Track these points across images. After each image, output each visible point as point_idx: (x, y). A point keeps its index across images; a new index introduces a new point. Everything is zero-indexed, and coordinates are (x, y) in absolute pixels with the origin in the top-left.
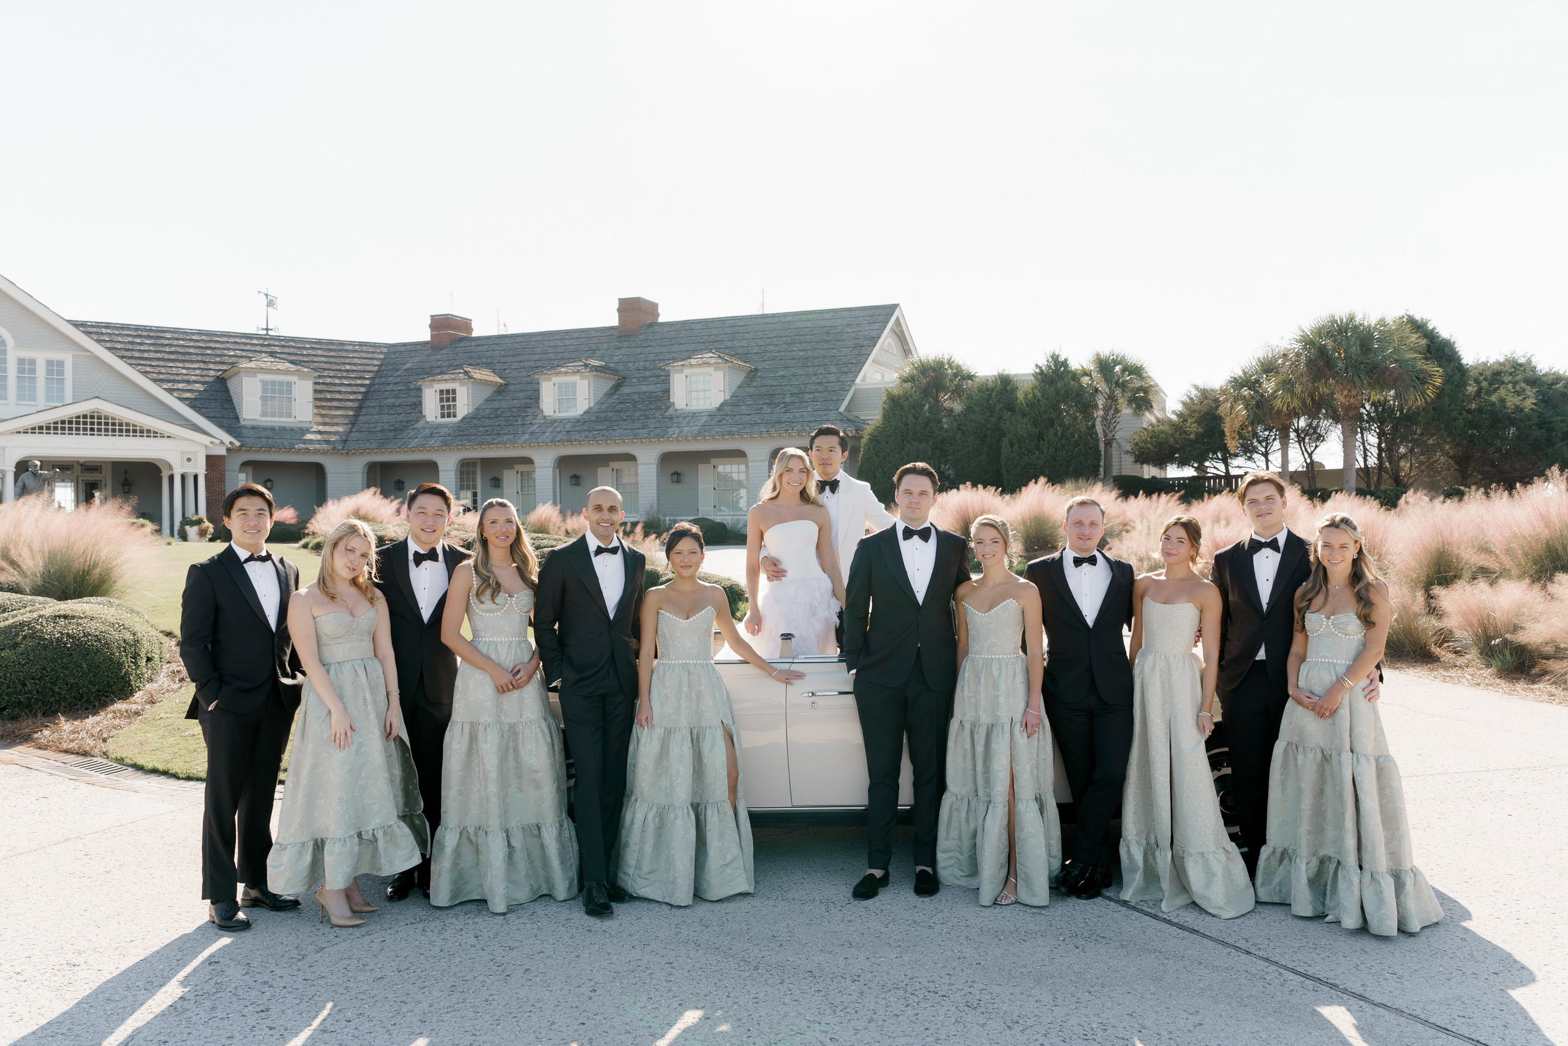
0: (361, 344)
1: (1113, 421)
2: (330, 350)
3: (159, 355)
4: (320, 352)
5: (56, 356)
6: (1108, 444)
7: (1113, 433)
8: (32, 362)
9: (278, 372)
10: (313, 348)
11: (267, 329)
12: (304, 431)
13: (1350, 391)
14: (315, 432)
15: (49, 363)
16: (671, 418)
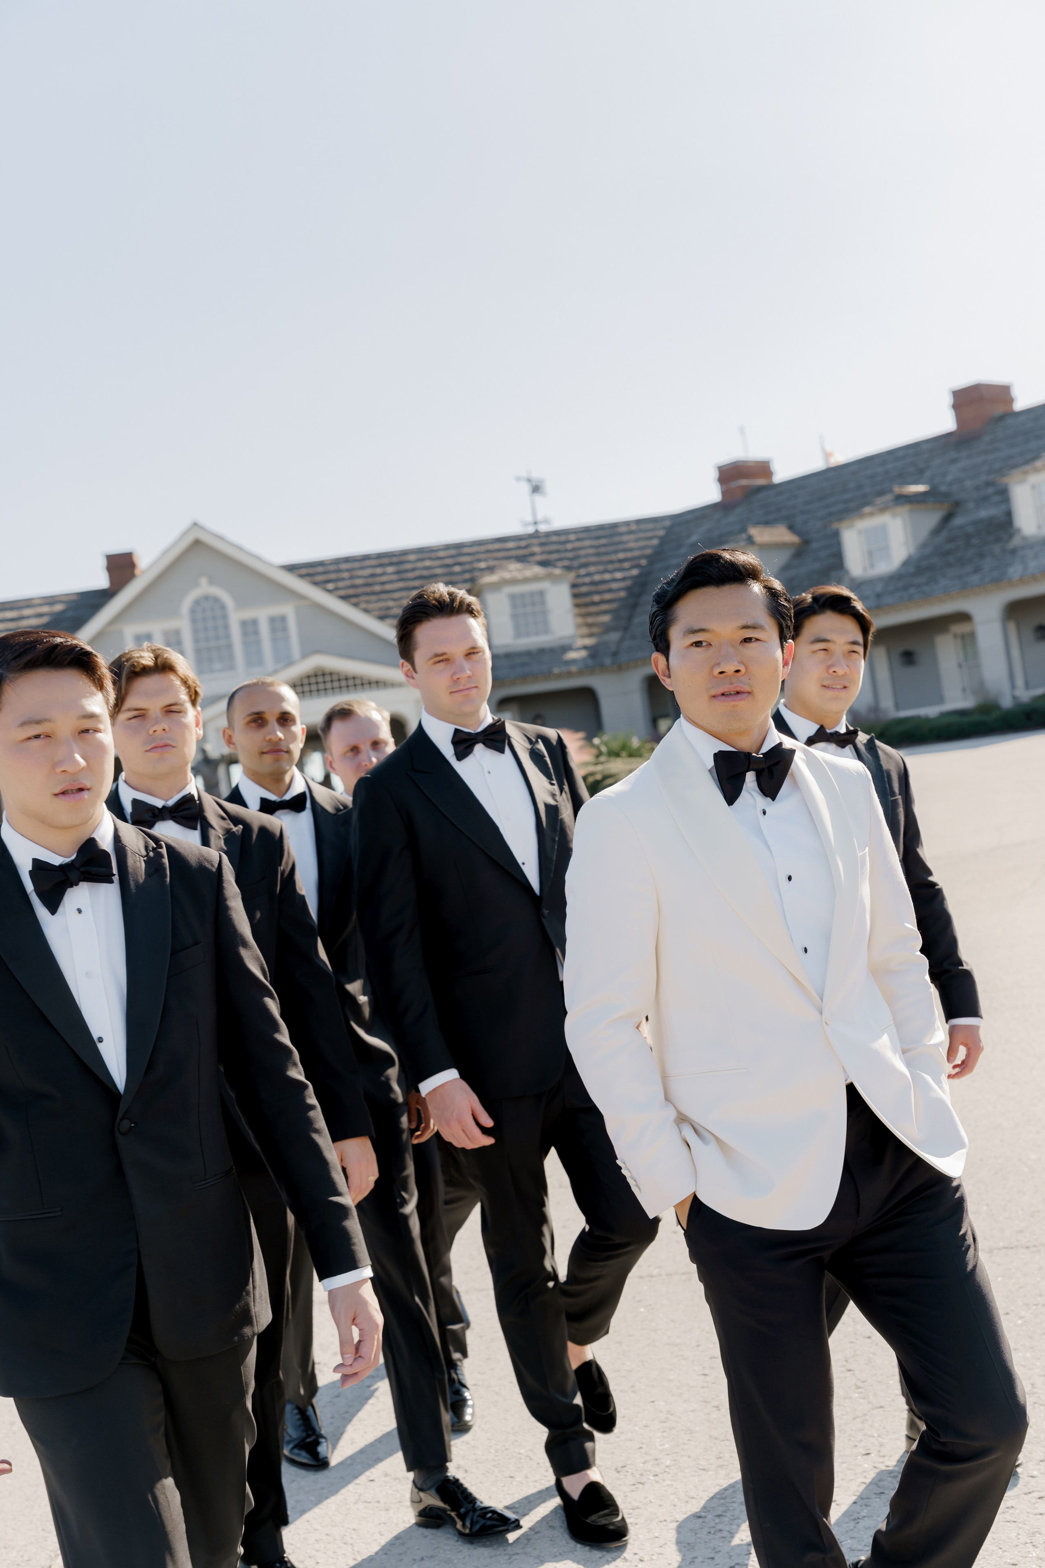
0: (639, 522)
2: (598, 538)
3: (401, 585)
4: (587, 543)
5: (277, 610)
8: (255, 622)
9: (526, 580)
10: (578, 540)
11: (535, 523)
12: (565, 649)
14: (579, 649)
15: (272, 620)
16: (1014, 551)
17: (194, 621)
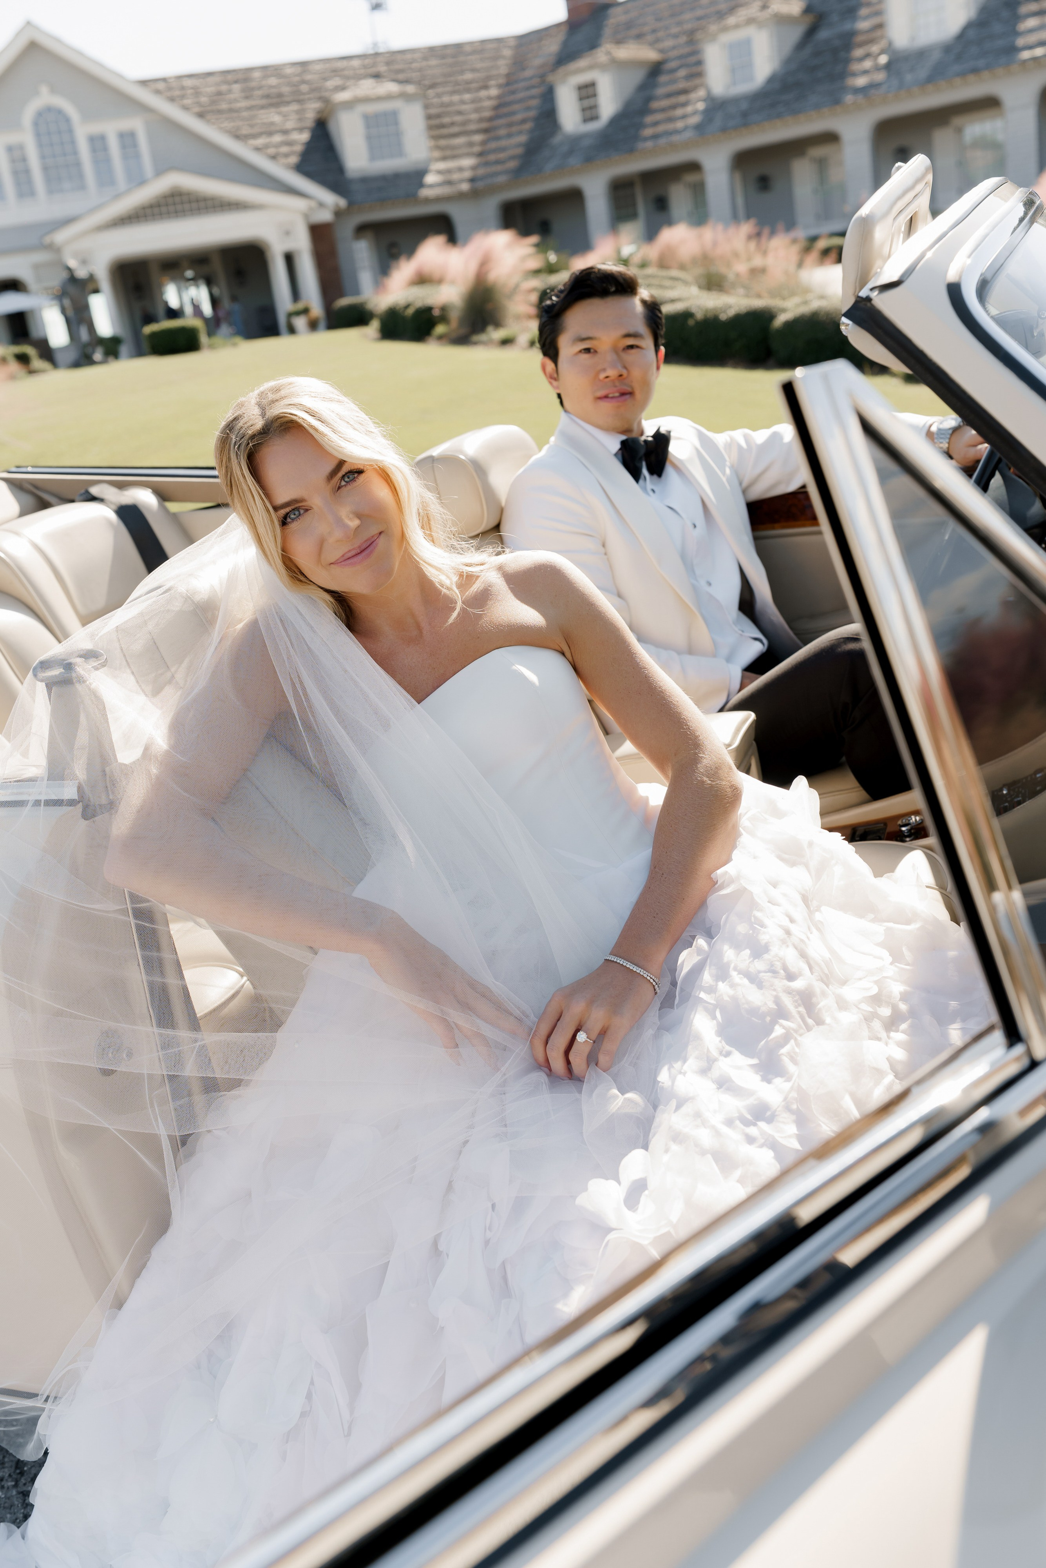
4: (434, 62)
5: (125, 124)
8: (102, 138)
9: (382, 98)
12: (423, 172)
14: (437, 172)
15: (121, 135)
17: (38, 135)
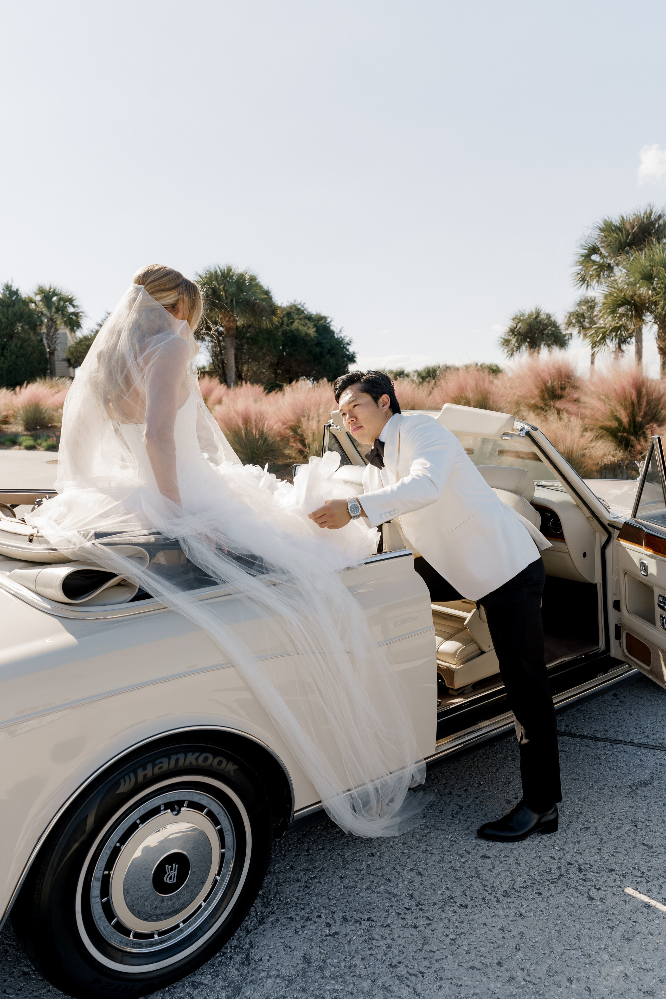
1: (54, 337)
6: (52, 353)
7: (54, 346)
13: (230, 318)
